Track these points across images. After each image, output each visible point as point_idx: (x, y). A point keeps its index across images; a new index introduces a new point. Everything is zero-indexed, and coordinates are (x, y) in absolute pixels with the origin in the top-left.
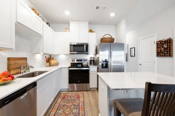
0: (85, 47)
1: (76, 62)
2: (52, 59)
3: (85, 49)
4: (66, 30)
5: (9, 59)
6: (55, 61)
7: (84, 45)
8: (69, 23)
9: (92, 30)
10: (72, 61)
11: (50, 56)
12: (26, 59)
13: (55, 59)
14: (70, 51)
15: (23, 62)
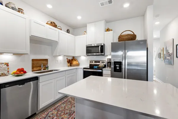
0: (100, 48)
1: (94, 63)
2: (74, 60)
3: (100, 50)
4: (85, 33)
5: (33, 60)
6: (76, 62)
7: (99, 46)
8: (86, 26)
9: (109, 29)
10: (91, 62)
11: (74, 57)
12: (47, 60)
13: (77, 60)
14: (87, 53)
15: (45, 62)
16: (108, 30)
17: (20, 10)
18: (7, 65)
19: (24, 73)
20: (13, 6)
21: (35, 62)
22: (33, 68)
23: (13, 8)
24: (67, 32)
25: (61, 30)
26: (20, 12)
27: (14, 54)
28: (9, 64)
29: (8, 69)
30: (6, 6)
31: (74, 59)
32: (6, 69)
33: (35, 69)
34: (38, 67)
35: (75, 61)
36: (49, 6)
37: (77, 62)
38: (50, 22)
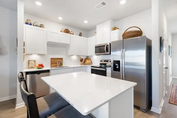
1: (103, 62)
3: (105, 49)
4: (95, 34)
5: (51, 59)
7: (105, 46)
9: (115, 27)
10: (101, 61)
11: (87, 57)
12: (62, 59)
13: (90, 59)
14: (95, 53)
15: (60, 60)
16: (115, 29)
17: (41, 26)
18: (35, 61)
19: (42, 67)
20: (36, 24)
21: (53, 60)
22: (51, 64)
23: (36, 26)
24: (80, 36)
25: (73, 34)
26: (41, 27)
27: (39, 55)
28: (36, 61)
29: (35, 64)
30: (33, 25)
31: (88, 58)
32: (34, 64)
33: (53, 65)
34: (54, 64)
35: (88, 60)
36: (60, 18)
37: (90, 61)
38: (64, 30)
